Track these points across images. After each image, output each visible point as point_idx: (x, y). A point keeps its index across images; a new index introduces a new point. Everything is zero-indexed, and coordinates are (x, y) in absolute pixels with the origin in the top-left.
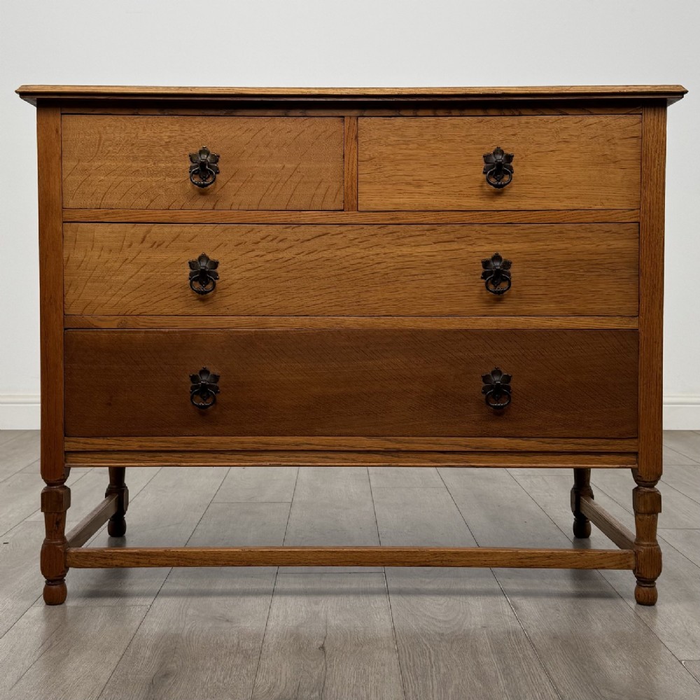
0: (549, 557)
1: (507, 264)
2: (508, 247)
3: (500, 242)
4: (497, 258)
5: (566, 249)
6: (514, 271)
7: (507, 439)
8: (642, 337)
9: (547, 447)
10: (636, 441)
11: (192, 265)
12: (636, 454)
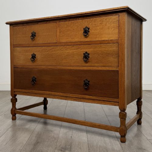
0: (99, 126)
1: (89, 54)
2: (89, 50)
3: (87, 49)
4: (86, 53)
5: (101, 50)
6: (90, 56)
7: (89, 96)
8: (119, 73)
9: (97, 99)
10: (118, 99)
11: (32, 55)
12: (118, 102)
